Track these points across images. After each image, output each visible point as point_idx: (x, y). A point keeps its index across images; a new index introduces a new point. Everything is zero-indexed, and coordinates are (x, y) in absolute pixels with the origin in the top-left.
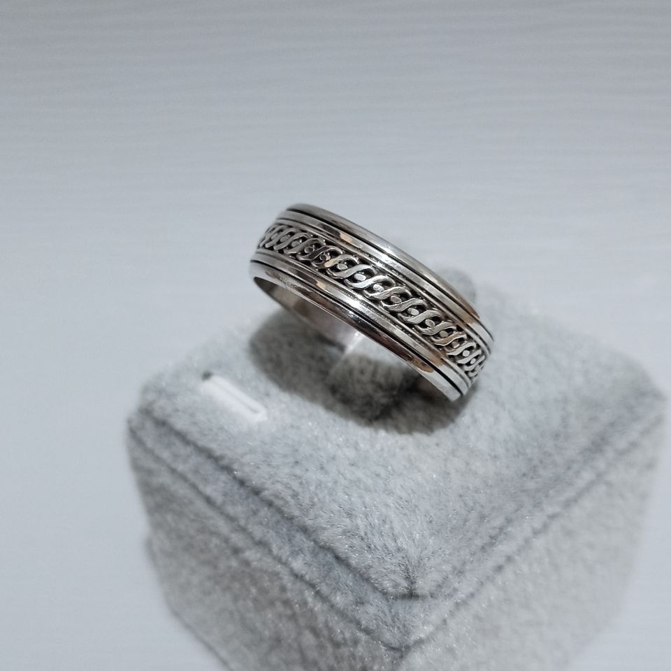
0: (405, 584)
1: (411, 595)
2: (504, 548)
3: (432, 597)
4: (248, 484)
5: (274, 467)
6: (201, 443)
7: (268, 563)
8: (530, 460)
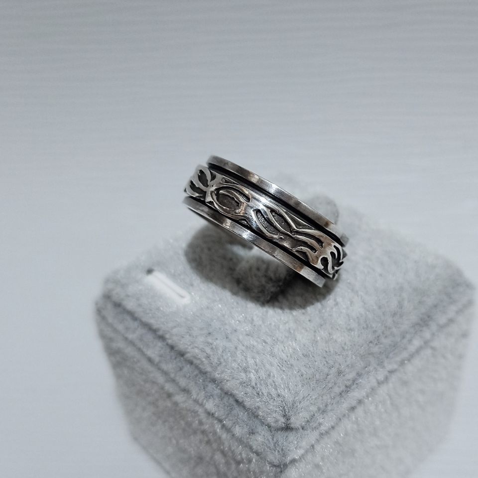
0: (283, 420)
1: (288, 428)
2: (356, 394)
3: (303, 429)
4: (176, 349)
5: (193, 337)
6: (144, 320)
7: (190, 404)
8: (375, 332)
